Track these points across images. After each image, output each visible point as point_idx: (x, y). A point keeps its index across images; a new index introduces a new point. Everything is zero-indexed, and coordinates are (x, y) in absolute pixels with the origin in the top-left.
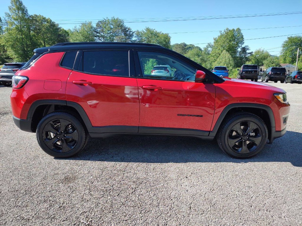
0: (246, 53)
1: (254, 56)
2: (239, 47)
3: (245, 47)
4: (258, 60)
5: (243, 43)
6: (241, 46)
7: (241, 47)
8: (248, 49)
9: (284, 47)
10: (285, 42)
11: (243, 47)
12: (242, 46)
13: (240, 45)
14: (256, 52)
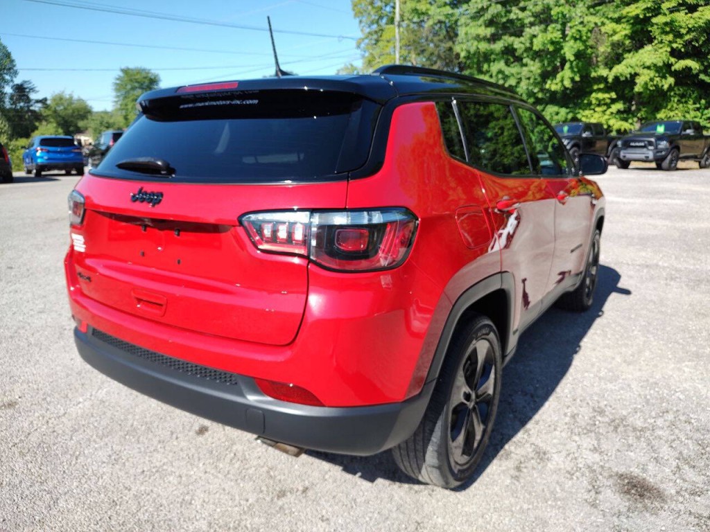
0: (28, 100)
1: (53, 109)
2: (7, 82)
3: (22, 85)
4: (63, 118)
5: (16, 73)
6: (12, 81)
7: (11, 84)
8: (32, 90)
9: (117, 90)
10: (118, 79)
11: (17, 85)
12: (14, 79)
13: (7, 77)
14: (54, 100)
